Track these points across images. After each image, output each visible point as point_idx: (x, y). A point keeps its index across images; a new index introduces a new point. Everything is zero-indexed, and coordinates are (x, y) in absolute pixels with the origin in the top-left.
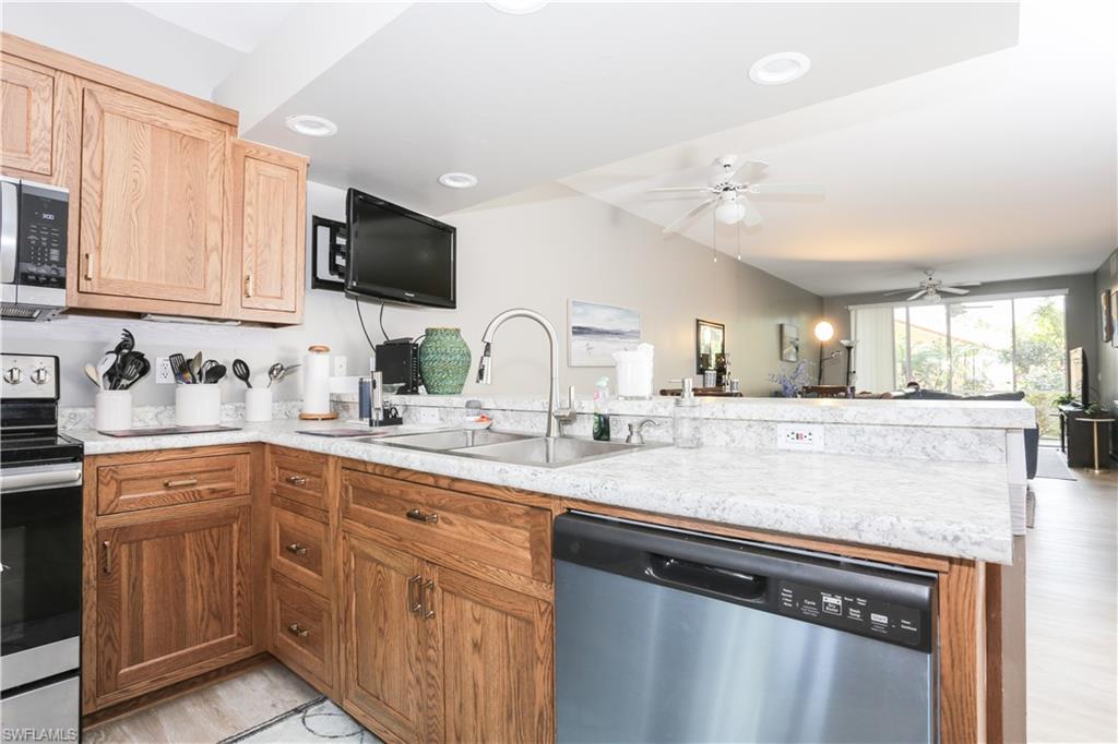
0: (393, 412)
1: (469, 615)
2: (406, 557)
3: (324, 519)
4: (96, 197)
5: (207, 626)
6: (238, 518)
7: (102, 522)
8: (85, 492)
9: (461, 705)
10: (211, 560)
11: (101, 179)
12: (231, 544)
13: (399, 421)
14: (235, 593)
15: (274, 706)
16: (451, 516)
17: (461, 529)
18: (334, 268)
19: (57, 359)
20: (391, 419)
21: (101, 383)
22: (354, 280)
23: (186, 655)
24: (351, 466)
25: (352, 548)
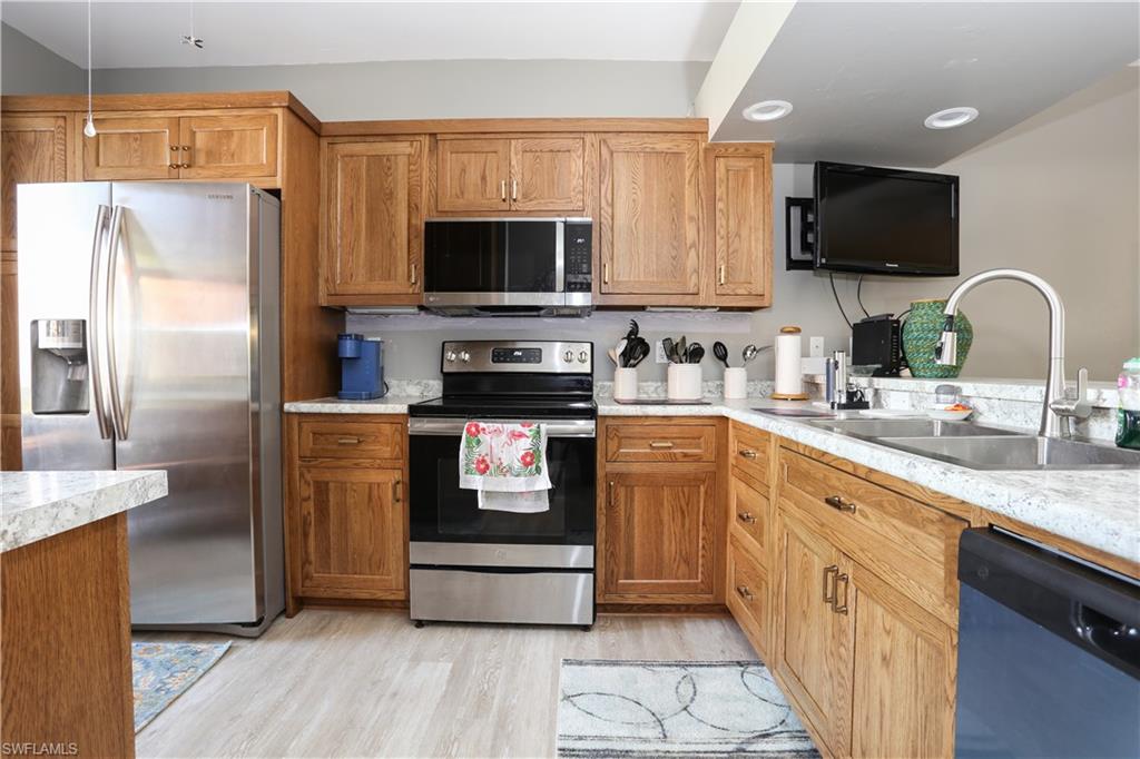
0: (859, 395)
1: (879, 622)
2: (826, 544)
3: (766, 494)
4: (610, 219)
5: (678, 567)
6: (704, 482)
7: (610, 467)
8: (599, 443)
9: (867, 718)
10: (683, 513)
11: (612, 205)
12: (699, 502)
13: (865, 406)
14: (700, 545)
15: (723, 652)
16: (868, 510)
17: (876, 526)
18: (806, 247)
19: (592, 344)
20: (855, 401)
21: (618, 362)
22: (822, 256)
23: (662, 585)
24: (787, 445)
25: (785, 526)
